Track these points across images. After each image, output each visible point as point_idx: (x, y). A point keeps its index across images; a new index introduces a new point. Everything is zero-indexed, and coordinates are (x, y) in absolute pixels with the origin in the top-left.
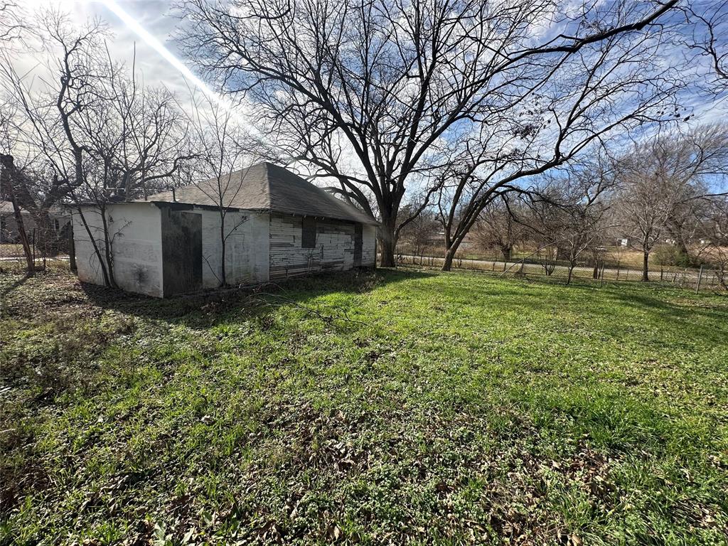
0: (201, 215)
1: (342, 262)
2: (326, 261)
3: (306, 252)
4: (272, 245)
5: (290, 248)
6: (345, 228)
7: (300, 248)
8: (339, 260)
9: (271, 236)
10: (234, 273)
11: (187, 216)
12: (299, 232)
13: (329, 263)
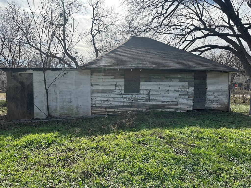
0: (32, 74)
1: (176, 105)
2: (154, 103)
3: (129, 96)
4: (93, 92)
5: (112, 94)
6: (179, 76)
7: (123, 93)
8: (171, 103)
9: (92, 85)
10: (59, 110)
11: (23, 75)
12: (121, 82)
13: (158, 105)
